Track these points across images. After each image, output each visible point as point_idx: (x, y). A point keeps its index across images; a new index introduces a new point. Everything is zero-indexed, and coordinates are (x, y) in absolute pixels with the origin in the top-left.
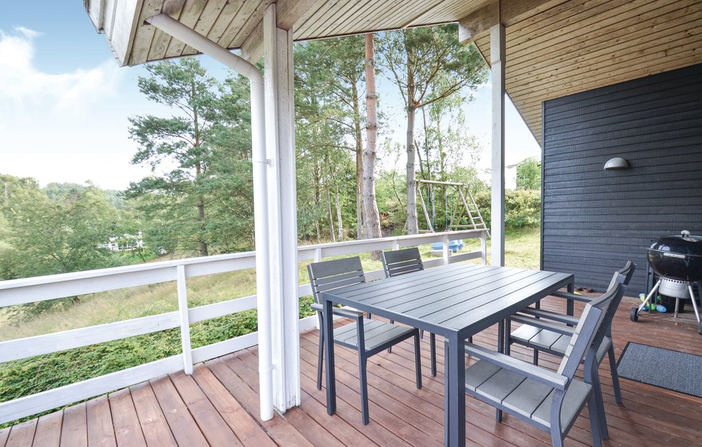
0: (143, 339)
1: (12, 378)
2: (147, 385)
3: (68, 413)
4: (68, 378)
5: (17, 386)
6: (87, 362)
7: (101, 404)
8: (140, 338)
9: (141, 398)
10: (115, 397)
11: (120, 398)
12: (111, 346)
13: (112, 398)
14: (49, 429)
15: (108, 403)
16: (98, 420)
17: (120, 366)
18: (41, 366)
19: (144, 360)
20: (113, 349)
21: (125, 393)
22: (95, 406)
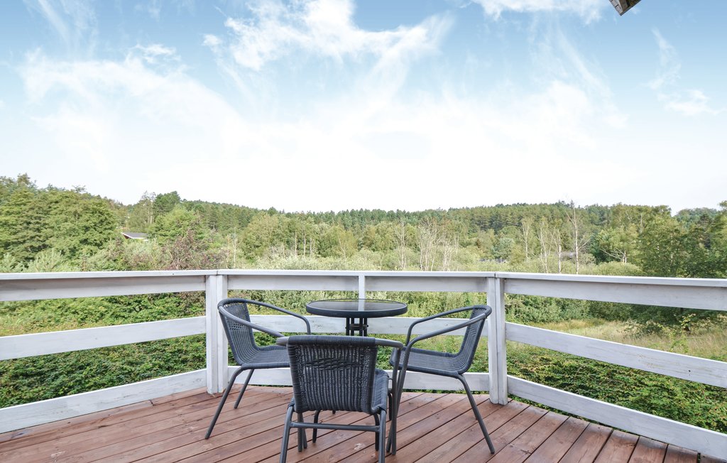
0: (696, 389)
1: (556, 367)
2: (661, 449)
3: (569, 423)
4: (597, 392)
5: (558, 376)
6: (621, 386)
7: (600, 434)
8: (692, 388)
9: (642, 458)
10: (617, 437)
11: (622, 441)
12: (651, 380)
13: (615, 436)
14: (547, 426)
15: (605, 438)
16: (584, 448)
17: (650, 408)
18: (581, 368)
19: (683, 416)
20: (650, 383)
21: (631, 440)
22: (593, 432)
